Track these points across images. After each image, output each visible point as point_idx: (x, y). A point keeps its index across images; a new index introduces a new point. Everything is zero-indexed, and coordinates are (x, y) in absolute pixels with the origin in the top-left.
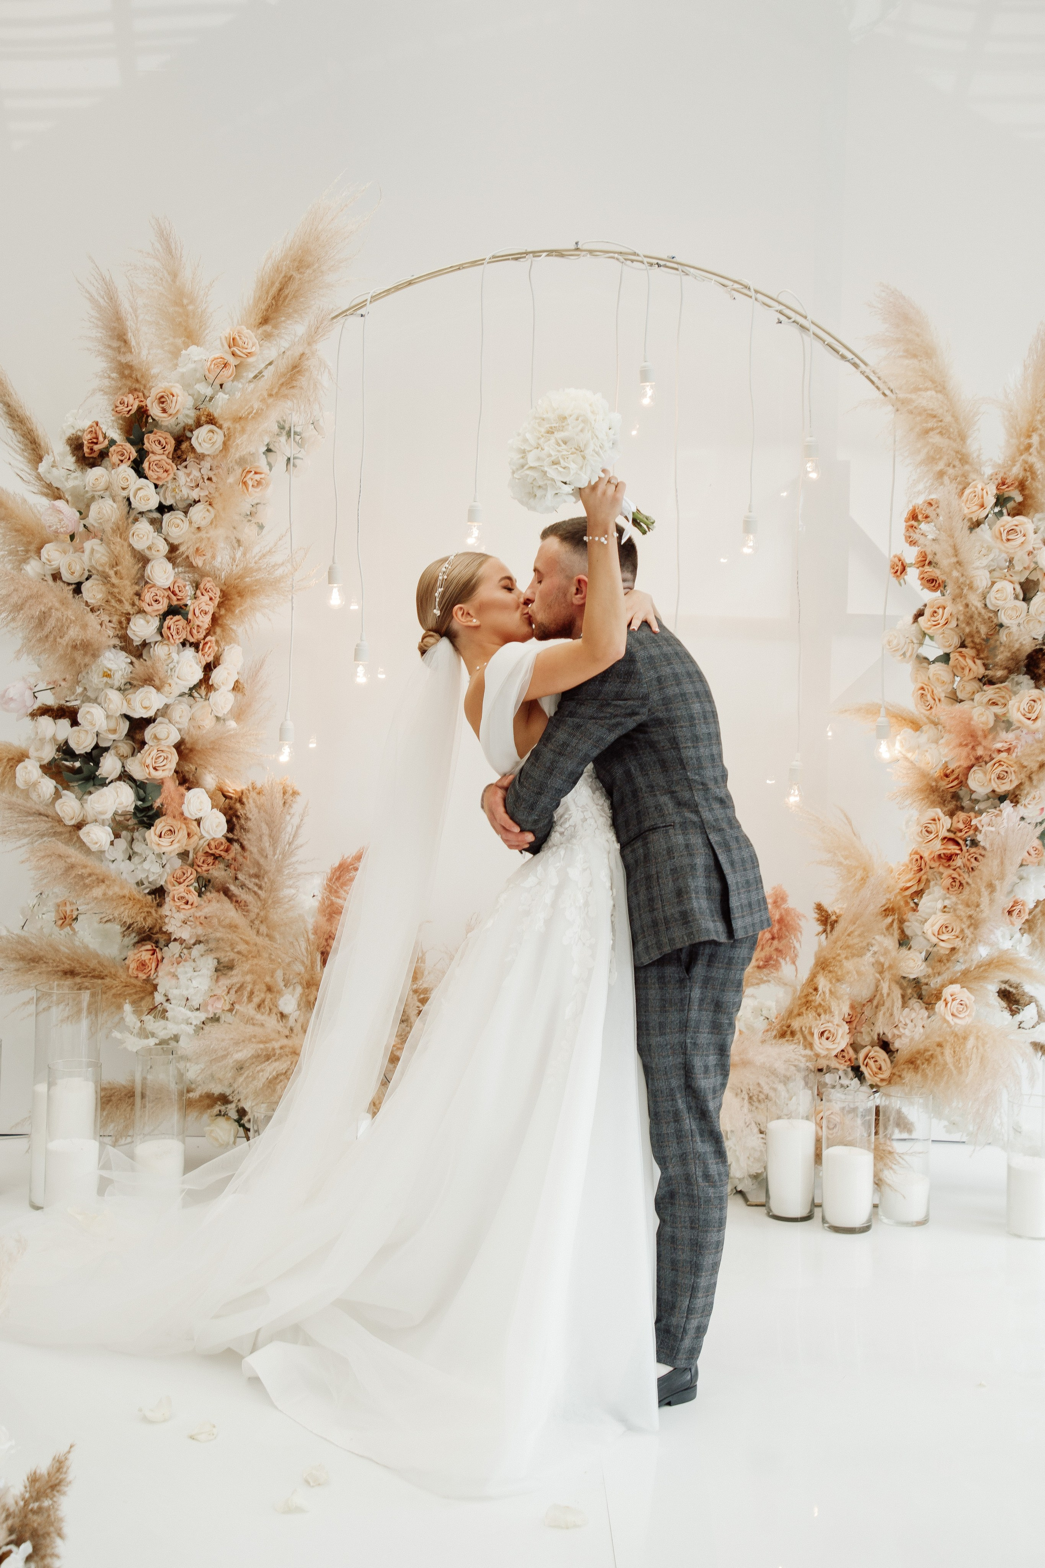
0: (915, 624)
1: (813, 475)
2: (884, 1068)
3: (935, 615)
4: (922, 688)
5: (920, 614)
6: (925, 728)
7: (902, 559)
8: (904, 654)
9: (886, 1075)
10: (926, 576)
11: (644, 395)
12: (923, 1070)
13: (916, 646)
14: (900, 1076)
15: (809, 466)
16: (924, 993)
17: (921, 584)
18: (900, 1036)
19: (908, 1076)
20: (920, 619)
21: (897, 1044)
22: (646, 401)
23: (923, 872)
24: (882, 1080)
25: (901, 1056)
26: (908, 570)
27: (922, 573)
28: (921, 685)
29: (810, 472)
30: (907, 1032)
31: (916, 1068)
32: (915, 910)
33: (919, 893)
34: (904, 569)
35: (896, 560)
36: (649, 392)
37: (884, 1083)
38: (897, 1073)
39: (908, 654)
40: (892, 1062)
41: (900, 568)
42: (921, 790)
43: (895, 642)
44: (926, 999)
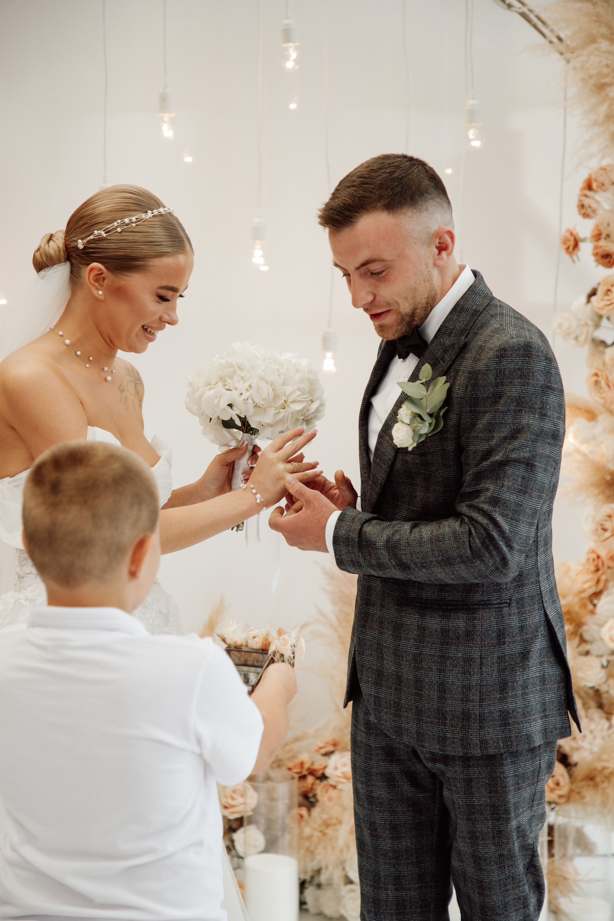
0: (589, 305)
1: (476, 144)
2: (562, 783)
3: (609, 293)
4: (596, 375)
5: (593, 293)
6: (601, 418)
7: (575, 232)
8: (576, 338)
9: (564, 790)
10: (600, 251)
11: (287, 58)
12: (604, 789)
13: (591, 329)
14: (579, 793)
15: (471, 134)
16: (605, 701)
17: (596, 261)
18: (578, 749)
19: (589, 794)
20: (594, 299)
21: (575, 758)
22: (290, 65)
23: (600, 573)
24: (561, 796)
25: (580, 772)
26: (581, 245)
27: (596, 247)
28: (594, 371)
29: (472, 140)
30: (585, 744)
31: (596, 786)
32: (593, 613)
33: (597, 594)
34: (576, 245)
35: (568, 235)
36: (294, 55)
37: (562, 800)
38: (577, 790)
39: (582, 338)
40: (571, 776)
41: (572, 243)
42: (595, 485)
43: (566, 325)
44: (606, 708)
